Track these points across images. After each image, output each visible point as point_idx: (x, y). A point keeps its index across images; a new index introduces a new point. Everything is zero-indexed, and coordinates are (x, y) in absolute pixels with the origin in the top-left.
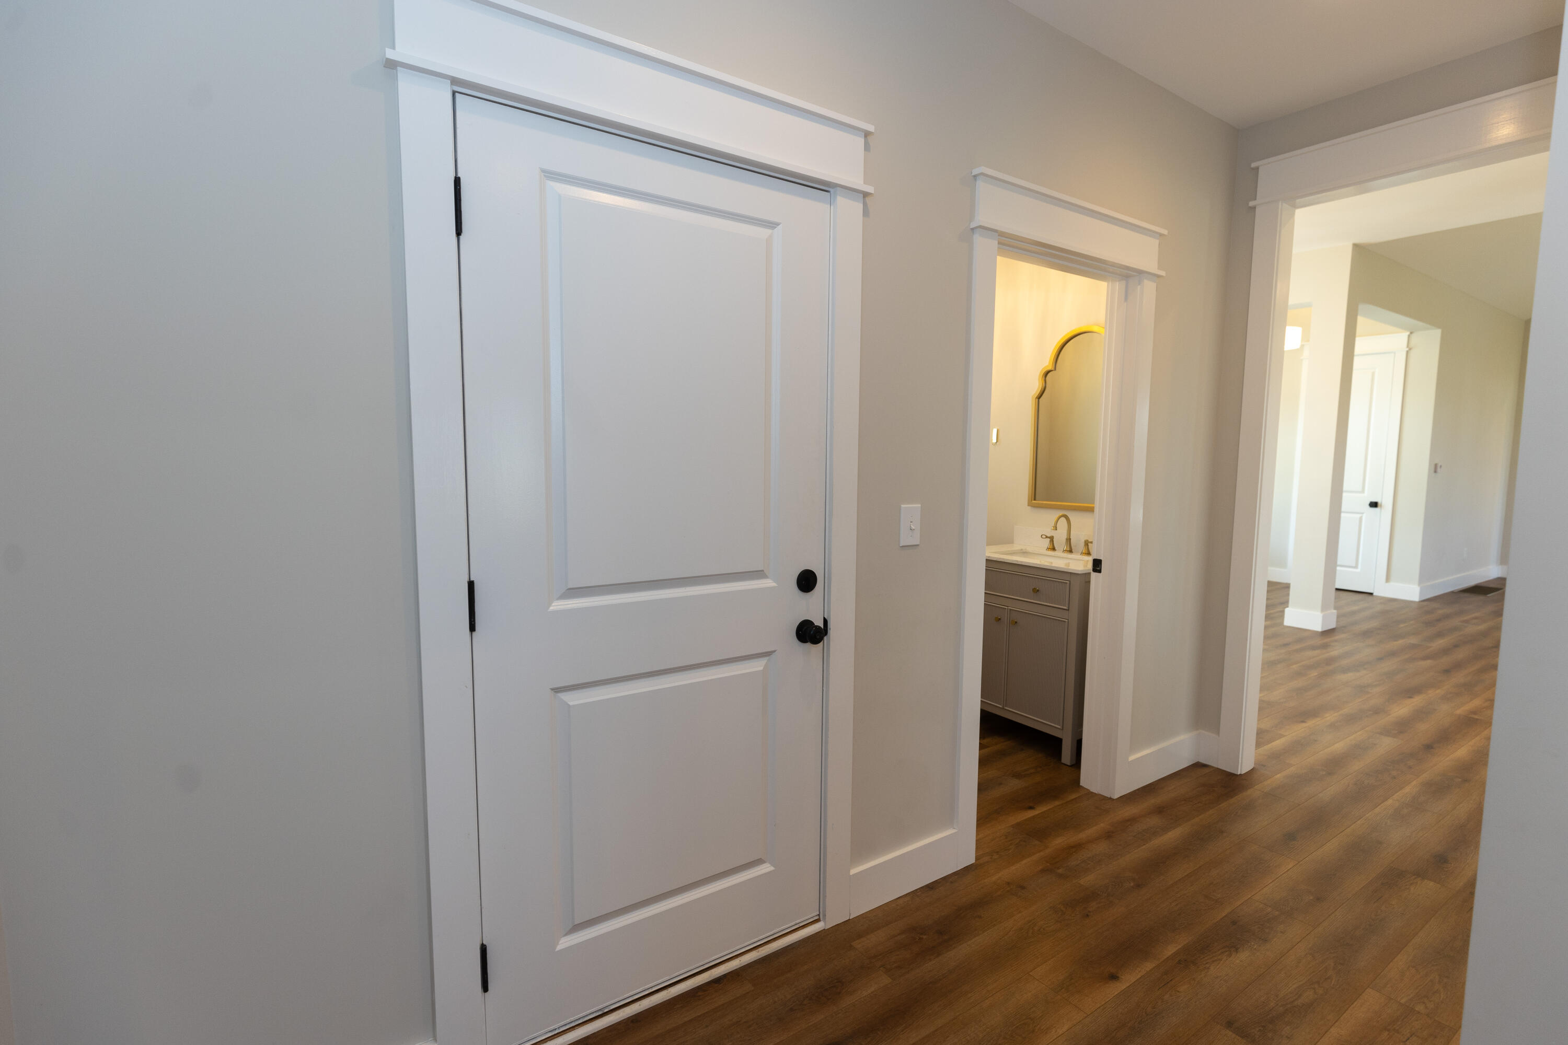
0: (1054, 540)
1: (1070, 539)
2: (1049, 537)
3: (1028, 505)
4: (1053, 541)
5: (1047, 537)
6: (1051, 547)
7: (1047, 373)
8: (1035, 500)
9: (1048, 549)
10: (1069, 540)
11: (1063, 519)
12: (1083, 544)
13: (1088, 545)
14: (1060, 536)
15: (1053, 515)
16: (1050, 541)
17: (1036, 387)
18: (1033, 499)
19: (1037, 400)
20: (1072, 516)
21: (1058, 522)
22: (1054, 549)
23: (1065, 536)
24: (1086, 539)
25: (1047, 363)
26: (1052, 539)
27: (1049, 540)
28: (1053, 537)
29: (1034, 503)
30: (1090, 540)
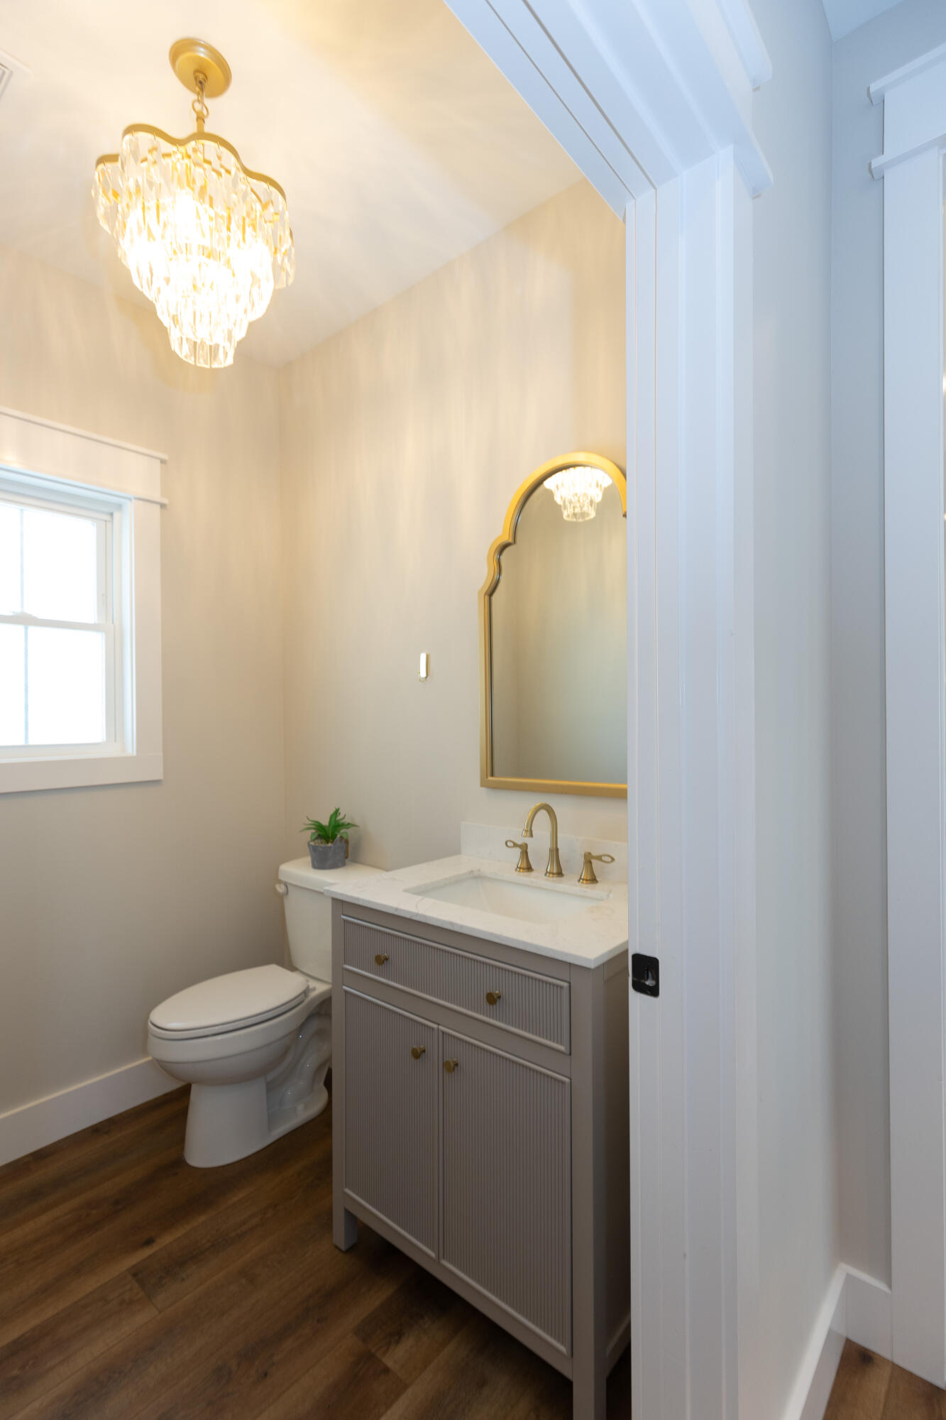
0: (528, 851)
1: (557, 850)
2: (520, 846)
3: (482, 786)
4: (527, 853)
5: (515, 845)
6: (525, 865)
7: (504, 547)
8: (492, 775)
9: (519, 868)
10: (555, 852)
11: (543, 813)
12: (582, 860)
13: (591, 862)
14: (540, 844)
15: (525, 804)
16: (521, 853)
17: (483, 575)
18: (489, 773)
19: (487, 597)
20: (563, 807)
21: (535, 818)
22: (529, 868)
23: (547, 845)
24: (588, 850)
25: (501, 533)
26: (524, 850)
27: (518, 851)
28: (526, 845)
29: (492, 781)
30: (594, 854)
